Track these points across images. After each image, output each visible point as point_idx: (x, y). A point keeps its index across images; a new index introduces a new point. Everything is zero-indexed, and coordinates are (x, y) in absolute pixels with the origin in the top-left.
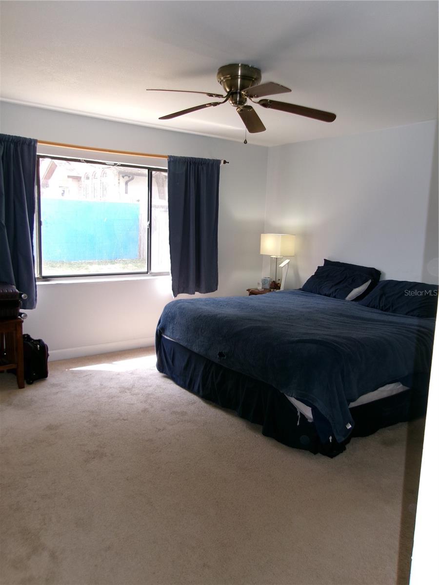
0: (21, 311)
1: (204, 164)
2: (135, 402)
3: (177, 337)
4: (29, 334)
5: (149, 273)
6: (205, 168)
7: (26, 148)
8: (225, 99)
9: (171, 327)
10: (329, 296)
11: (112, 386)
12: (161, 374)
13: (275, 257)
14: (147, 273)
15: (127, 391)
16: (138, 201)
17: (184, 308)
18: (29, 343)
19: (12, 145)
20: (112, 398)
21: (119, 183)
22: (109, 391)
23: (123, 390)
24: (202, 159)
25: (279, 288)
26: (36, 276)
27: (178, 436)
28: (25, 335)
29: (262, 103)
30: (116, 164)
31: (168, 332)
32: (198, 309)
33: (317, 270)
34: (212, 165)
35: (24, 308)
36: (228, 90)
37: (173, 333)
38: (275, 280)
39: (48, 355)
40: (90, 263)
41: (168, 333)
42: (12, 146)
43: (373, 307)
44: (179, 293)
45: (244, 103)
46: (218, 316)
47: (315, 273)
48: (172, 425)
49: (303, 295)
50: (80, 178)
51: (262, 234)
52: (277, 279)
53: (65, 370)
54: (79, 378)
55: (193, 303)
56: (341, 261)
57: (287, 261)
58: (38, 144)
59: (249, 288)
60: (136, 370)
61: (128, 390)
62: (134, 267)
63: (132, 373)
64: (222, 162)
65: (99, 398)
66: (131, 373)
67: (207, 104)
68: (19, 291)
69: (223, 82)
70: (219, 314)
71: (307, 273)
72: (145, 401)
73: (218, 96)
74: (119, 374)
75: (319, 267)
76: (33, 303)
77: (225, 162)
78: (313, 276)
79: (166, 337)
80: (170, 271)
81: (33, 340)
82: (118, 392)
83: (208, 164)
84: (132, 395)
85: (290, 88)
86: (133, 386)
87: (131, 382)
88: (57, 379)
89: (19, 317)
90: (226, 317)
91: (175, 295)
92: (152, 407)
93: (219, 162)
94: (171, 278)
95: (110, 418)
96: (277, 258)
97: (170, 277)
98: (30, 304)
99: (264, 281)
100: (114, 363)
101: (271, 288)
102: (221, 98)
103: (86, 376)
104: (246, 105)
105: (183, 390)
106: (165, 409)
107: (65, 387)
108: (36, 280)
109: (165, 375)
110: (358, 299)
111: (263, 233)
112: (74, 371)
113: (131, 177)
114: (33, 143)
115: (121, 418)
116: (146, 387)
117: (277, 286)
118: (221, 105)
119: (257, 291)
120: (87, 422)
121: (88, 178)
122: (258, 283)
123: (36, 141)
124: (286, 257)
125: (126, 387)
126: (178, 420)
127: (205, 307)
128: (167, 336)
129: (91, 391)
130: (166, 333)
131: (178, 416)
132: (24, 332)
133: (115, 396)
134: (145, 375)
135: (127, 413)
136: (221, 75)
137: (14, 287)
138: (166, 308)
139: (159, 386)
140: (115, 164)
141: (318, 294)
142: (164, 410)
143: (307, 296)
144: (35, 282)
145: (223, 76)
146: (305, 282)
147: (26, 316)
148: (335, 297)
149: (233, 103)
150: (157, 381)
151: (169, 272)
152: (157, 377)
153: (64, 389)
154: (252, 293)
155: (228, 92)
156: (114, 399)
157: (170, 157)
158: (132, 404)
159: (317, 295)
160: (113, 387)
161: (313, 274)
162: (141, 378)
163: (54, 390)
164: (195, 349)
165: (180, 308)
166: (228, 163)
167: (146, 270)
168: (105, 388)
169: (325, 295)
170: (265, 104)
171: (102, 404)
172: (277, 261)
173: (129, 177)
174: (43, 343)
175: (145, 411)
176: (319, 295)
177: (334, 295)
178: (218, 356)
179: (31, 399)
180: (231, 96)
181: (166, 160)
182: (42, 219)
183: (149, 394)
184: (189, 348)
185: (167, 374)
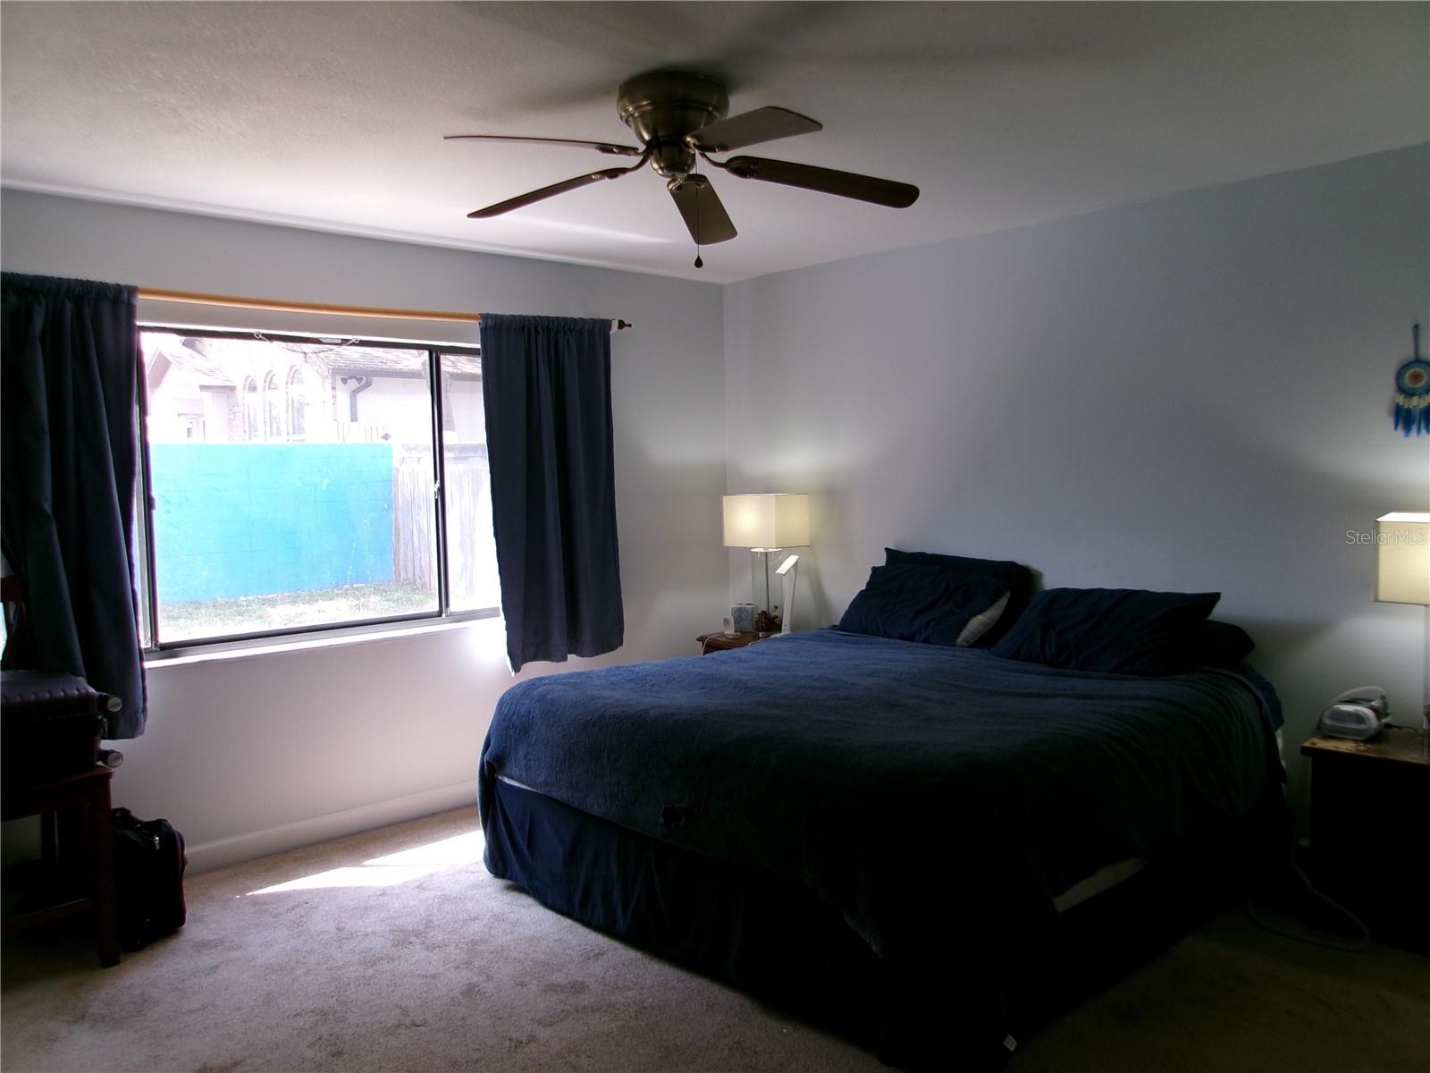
0: (105, 745)
1: (569, 329)
2: (441, 969)
3: (541, 779)
4: (127, 807)
5: (444, 615)
6: (573, 342)
7: (106, 308)
8: (641, 158)
9: (521, 753)
10: (911, 638)
11: (369, 930)
12: (500, 883)
13: (762, 550)
14: (440, 614)
15: (413, 939)
16: (386, 437)
17: (552, 702)
18: (129, 833)
19: (67, 301)
20: (374, 964)
21: (334, 397)
22: (362, 945)
23: (403, 938)
24: (565, 319)
25: (779, 629)
26: (143, 646)
27: (573, 1056)
28: (116, 810)
29: (735, 165)
30: (347, 340)
31: (513, 767)
32: (593, 698)
33: (872, 577)
34: (591, 333)
35: (112, 736)
36: (647, 137)
37: (528, 768)
38: (765, 609)
39: (184, 862)
40: (269, 600)
41: (515, 770)
42: (69, 306)
43: (1029, 659)
44: (525, 660)
45: (690, 167)
46: (651, 713)
47: (868, 584)
48: (552, 1024)
49: (847, 642)
50: (232, 389)
51: (725, 498)
52: (772, 608)
53: (233, 899)
54: (276, 916)
55: (575, 684)
56: (929, 551)
57: (791, 561)
58: (140, 297)
59: (702, 634)
60: (431, 875)
61: (417, 936)
62: (385, 603)
63: (421, 887)
64: (615, 325)
65: (338, 968)
66: (418, 887)
67: (595, 174)
68: (96, 690)
69: (635, 118)
70: (654, 707)
71: (845, 587)
72: (468, 964)
73: (624, 150)
74: (384, 893)
75: (875, 569)
76: (137, 719)
77: (622, 325)
78: (862, 591)
79: (507, 780)
80: (500, 605)
81: (139, 822)
82: (389, 945)
83: (581, 331)
84: (427, 949)
85: (819, 120)
86: (429, 924)
87: (422, 913)
88: (212, 926)
89: (100, 763)
90: (672, 714)
91: (516, 668)
92: (489, 978)
93: (606, 325)
94: (503, 623)
95: (377, 1026)
96: (766, 553)
97: (500, 622)
98: (127, 724)
99: (739, 614)
100: (367, 863)
101: (758, 630)
102: (633, 157)
103: (293, 908)
104: (693, 172)
105: (567, 922)
106: (526, 980)
107: (238, 948)
108: (144, 656)
109: (509, 882)
110: (985, 640)
111: (726, 494)
112: (257, 896)
113: (364, 382)
114: (126, 295)
115: (408, 1021)
116: (465, 922)
117: (774, 622)
118: (629, 174)
119: (723, 639)
120: (312, 1045)
121: (253, 388)
122: (726, 621)
123: (132, 291)
124: (787, 550)
125: (410, 928)
126: (566, 1007)
127: (607, 693)
128: (511, 777)
129: (312, 952)
130: (508, 771)
131: (562, 996)
132: (115, 805)
133: (382, 958)
134: (458, 887)
135: (421, 1006)
136: (626, 101)
137: (82, 680)
138: (502, 703)
139: (498, 918)
140: (345, 342)
141: (883, 636)
142: (522, 984)
143: (856, 643)
144: (142, 660)
145: (632, 102)
146: (847, 608)
147: (119, 756)
148: (927, 641)
149: (661, 168)
150: (493, 903)
151: (498, 608)
152: (488, 890)
153: (234, 954)
154: (711, 645)
155: (648, 144)
156: (379, 967)
157: (485, 317)
158: (433, 977)
159: (882, 639)
160: (374, 933)
161: (864, 588)
162: (446, 899)
163: (206, 960)
164: (595, 805)
165: (542, 699)
166: (630, 326)
167: (437, 608)
168: (351, 936)
169: (902, 637)
170: (744, 168)
171: (349, 984)
172: (767, 561)
173: (359, 380)
174: (169, 828)
175: (471, 990)
176: (886, 639)
177: (923, 636)
178: (662, 820)
179: (143, 994)
180: (656, 151)
181: (475, 326)
182: (155, 493)
183: (474, 943)
184: (576, 804)
185: (517, 882)
